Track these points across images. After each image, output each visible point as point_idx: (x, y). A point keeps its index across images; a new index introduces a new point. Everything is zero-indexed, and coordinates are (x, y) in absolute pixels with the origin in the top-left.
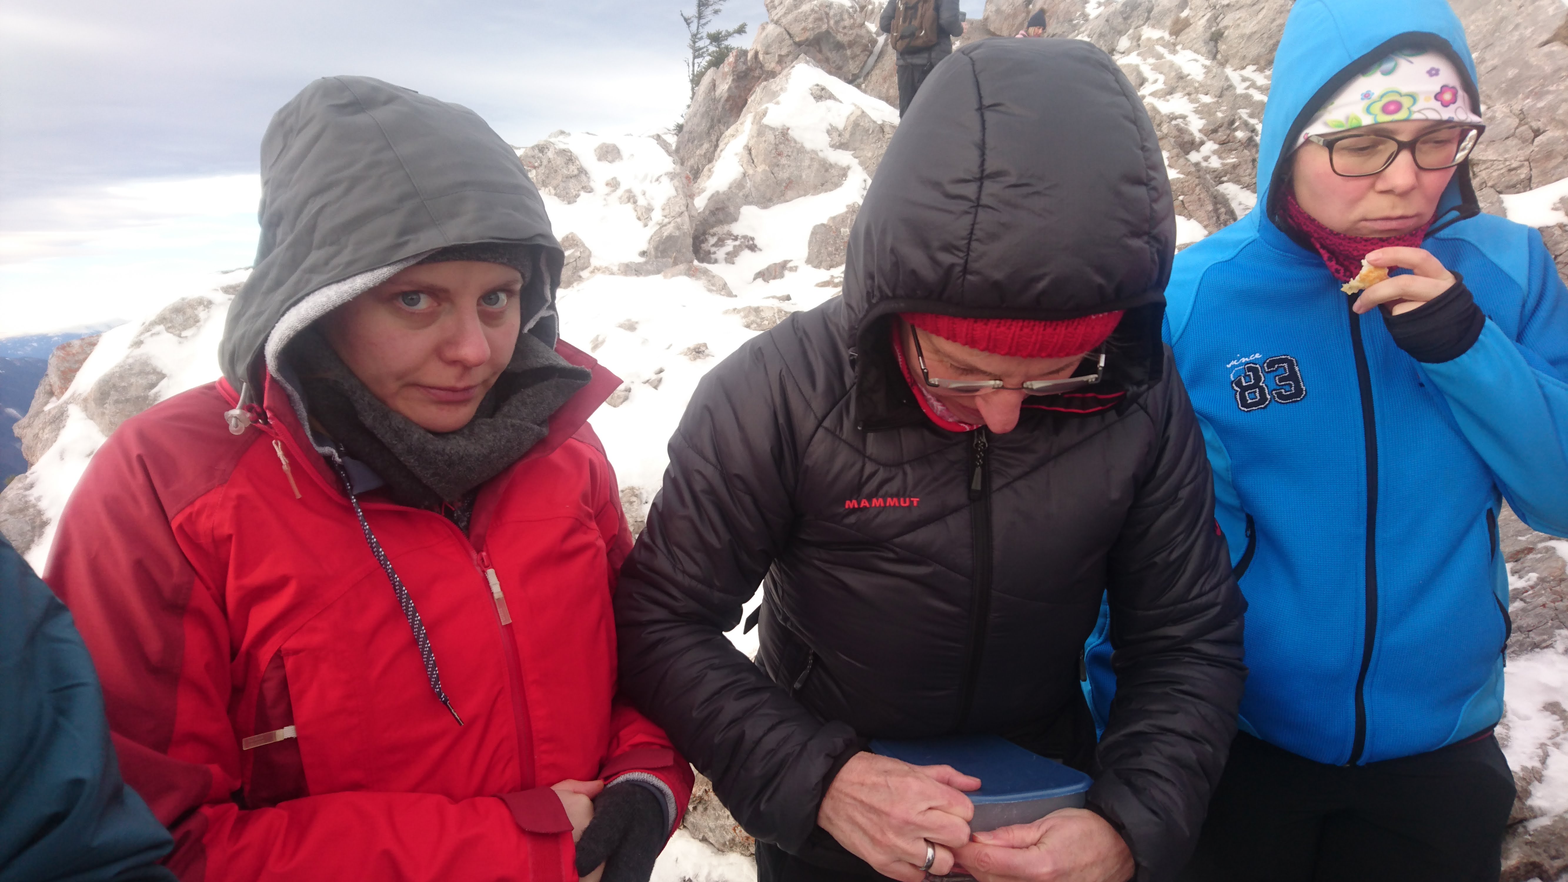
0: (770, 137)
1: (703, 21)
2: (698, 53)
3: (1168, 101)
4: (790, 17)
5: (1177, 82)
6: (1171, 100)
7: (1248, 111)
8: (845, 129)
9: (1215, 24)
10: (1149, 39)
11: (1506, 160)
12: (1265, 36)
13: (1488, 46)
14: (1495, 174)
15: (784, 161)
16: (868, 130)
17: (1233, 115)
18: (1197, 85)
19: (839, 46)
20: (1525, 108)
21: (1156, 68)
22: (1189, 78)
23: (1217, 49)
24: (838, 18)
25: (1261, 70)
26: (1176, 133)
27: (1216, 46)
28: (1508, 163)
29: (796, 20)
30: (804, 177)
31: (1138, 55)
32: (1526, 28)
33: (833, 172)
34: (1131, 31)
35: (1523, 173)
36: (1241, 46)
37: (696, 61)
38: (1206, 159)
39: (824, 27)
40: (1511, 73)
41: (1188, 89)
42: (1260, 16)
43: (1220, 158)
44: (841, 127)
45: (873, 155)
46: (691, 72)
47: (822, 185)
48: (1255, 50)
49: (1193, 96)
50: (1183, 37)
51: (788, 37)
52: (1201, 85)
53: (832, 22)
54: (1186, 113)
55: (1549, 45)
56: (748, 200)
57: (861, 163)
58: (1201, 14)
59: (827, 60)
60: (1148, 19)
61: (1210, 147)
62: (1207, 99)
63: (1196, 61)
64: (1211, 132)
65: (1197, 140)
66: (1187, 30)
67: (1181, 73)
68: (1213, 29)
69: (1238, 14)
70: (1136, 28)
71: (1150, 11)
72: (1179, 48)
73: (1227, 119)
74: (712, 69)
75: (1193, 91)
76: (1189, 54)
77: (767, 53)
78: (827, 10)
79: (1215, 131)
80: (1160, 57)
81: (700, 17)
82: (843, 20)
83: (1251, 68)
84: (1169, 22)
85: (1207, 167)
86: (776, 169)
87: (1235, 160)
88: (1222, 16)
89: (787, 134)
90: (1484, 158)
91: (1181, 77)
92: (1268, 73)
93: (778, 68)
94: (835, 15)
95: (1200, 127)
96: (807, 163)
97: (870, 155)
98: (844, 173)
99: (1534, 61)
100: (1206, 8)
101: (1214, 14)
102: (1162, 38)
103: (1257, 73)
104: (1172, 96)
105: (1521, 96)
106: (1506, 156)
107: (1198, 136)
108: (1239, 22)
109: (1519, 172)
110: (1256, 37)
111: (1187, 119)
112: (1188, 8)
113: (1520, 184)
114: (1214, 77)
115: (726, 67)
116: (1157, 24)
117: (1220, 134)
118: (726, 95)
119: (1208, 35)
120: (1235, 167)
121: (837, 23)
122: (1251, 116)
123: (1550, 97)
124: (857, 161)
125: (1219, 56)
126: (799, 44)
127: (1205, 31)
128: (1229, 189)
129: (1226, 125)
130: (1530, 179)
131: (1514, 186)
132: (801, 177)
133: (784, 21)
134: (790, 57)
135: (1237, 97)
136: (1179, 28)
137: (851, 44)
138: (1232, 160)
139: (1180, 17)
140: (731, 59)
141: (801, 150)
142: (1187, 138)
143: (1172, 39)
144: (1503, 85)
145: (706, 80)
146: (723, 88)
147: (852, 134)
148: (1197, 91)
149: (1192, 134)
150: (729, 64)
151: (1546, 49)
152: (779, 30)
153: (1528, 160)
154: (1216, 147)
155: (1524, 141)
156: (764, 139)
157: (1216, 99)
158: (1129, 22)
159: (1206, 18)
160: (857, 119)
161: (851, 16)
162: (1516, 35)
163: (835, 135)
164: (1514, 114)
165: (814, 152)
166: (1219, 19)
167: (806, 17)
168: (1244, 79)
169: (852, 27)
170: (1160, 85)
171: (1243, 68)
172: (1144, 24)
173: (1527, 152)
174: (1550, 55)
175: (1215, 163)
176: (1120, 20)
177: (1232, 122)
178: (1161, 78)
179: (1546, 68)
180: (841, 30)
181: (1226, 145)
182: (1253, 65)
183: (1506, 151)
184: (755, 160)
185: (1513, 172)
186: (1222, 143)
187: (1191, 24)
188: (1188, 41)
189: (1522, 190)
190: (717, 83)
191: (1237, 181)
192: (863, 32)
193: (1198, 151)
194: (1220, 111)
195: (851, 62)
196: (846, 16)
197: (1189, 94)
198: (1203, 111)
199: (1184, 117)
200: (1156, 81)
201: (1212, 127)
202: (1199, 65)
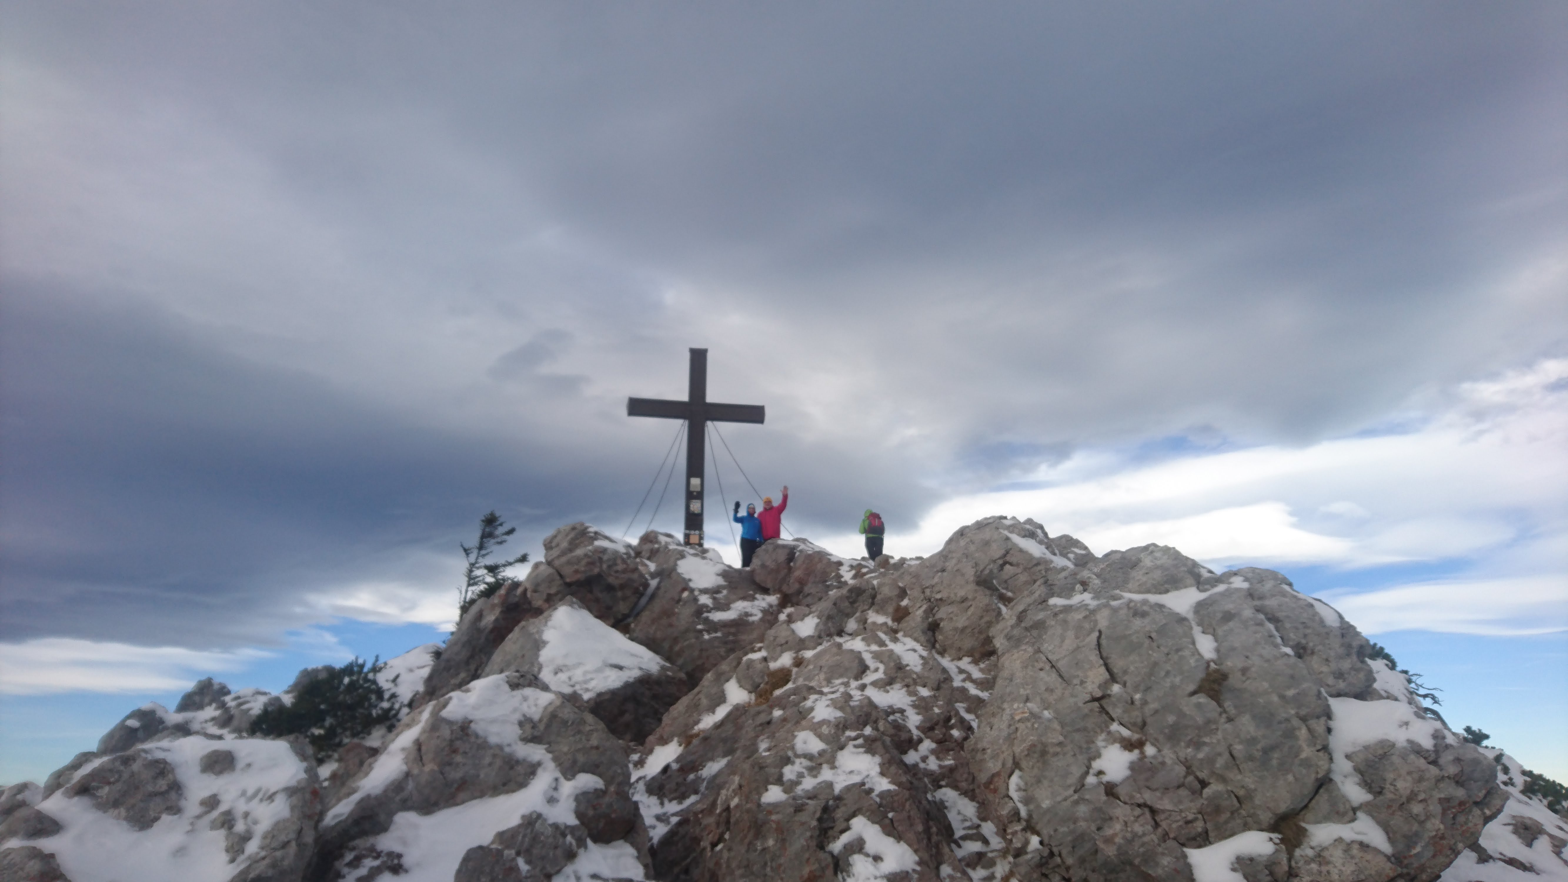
0: (446, 732)
1: (483, 552)
2: (472, 581)
3: (888, 692)
4: (564, 559)
5: (896, 672)
6: (892, 692)
7: (965, 705)
8: (540, 720)
9: (931, 615)
10: (874, 623)
11: (1181, 811)
12: (976, 631)
13: (1148, 689)
14: (1174, 826)
15: (459, 759)
16: (567, 722)
17: (949, 712)
18: (915, 676)
19: (610, 588)
20: (1189, 758)
21: (877, 656)
22: (908, 668)
23: (935, 638)
24: (610, 563)
25: (976, 662)
26: (892, 731)
27: (934, 636)
28: (1183, 815)
29: (569, 563)
30: (482, 776)
31: (863, 640)
32: (1175, 676)
33: (520, 769)
34: (858, 614)
35: (1199, 826)
36: (956, 637)
37: (470, 588)
38: (924, 759)
39: (596, 571)
40: (1171, 719)
41: (907, 680)
42: (969, 613)
43: (938, 758)
44: (536, 717)
45: (569, 750)
46: (462, 599)
47: (504, 785)
48: (968, 643)
49: (911, 688)
50: (903, 625)
51: (558, 578)
52: (919, 677)
53: (605, 566)
54: (904, 707)
55: (1197, 696)
56: (406, 805)
57: (555, 759)
58: (918, 605)
59: (597, 600)
60: (873, 604)
61: (927, 745)
62: (925, 692)
63: (915, 651)
64: (928, 729)
65: (915, 737)
66: (907, 619)
67: (900, 663)
68: (930, 620)
69: (950, 609)
70: (863, 612)
71: (874, 597)
72: (900, 635)
73: (942, 716)
74: (483, 599)
75: (911, 682)
76: (910, 643)
77: (535, 591)
78: (601, 555)
79: (932, 729)
80: (882, 644)
81: (481, 547)
82: (616, 564)
83: (966, 660)
84: (891, 609)
85: (925, 769)
86: (447, 769)
87: (952, 762)
88: (936, 609)
89: (468, 727)
90: (1162, 808)
91: (900, 667)
92: (982, 666)
93: (546, 605)
94: (609, 560)
95: (917, 723)
96: (487, 760)
97: (565, 749)
98: (532, 769)
99: (1186, 710)
100: (922, 600)
101: (929, 606)
102: (885, 624)
103: (973, 665)
104: (892, 686)
105: (1183, 744)
106: (1181, 807)
107: (916, 733)
108: (951, 616)
109: (1195, 825)
110: (968, 632)
111: (905, 714)
112: (907, 598)
113: (1199, 837)
114: (931, 669)
115: (496, 599)
116: (880, 611)
117: (936, 732)
118: (491, 626)
119: (925, 625)
120: (952, 770)
121: (609, 567)
122: (968, 711)
123: (1206, 749)
124: (550, 756)
125: (937, 646)
126: (569, 585)
127: (923, 622)
128: (948, 794)
129: (941, 723)
130: (1207, 832)
131: (1194, 839)
132: (478, 776)
133: (557, 563)
134: (560, 596)
135: (953, 689)
136: (901, 615)
137: (622, 587)
138: (949, 762)
139: (900, 606)
140: (503, 591)
141: (483, 745)
142: (904, 736)
143: (895, 625)
144: (1167, 731)
145: (474, 609)
146: (490, 618)
147: (548, 726)
148: (915, 683)
149: (910, 731)
150: (500, 596)
151: (1195, 699)
152: (551, 570)
153: (1200, 813)
154: (934, 746)
155: (1193, 792)
156: (437, 734)
157: (932, 693)
158: (855, 605)
159: (923, 609)
160: (555, 711)
161: (624, 561)
162: (1167, 683)
163: (528, 727)
164: (1181, 762)
165: (500, 747)
166: (934, 611)
167: (579, 560)
168: (961, 671)
169: (624, 571)
170: (880, 675)
171: (960, 659)
172: (869, 609)
173: (1200, 802)
174: (1199, 706)
175: (933, 764)
176: (847, 604)
177: (949, 719)
178: (882, 667)
179: (1198, 719)
180: (613, 573)
181: (944, 745)
182: (968, 656)
183: (1180, 802)
184: (424, 758)
185: (1190, 825)
186: (939, 742)
187: (910, 613)
188: (908, 629)
189: (1203, 843)
190: (485, 613)
191: (955, 787)
192: (635, 576)
193: (916, 750)
194: (936, 706)
195: (621, 603)
196: (619, 561)
197: (907, 686)
198: (922, 706)
199: (902, 711)
200: (877, 670)
201: (928, 725)
202: (916, 655)
